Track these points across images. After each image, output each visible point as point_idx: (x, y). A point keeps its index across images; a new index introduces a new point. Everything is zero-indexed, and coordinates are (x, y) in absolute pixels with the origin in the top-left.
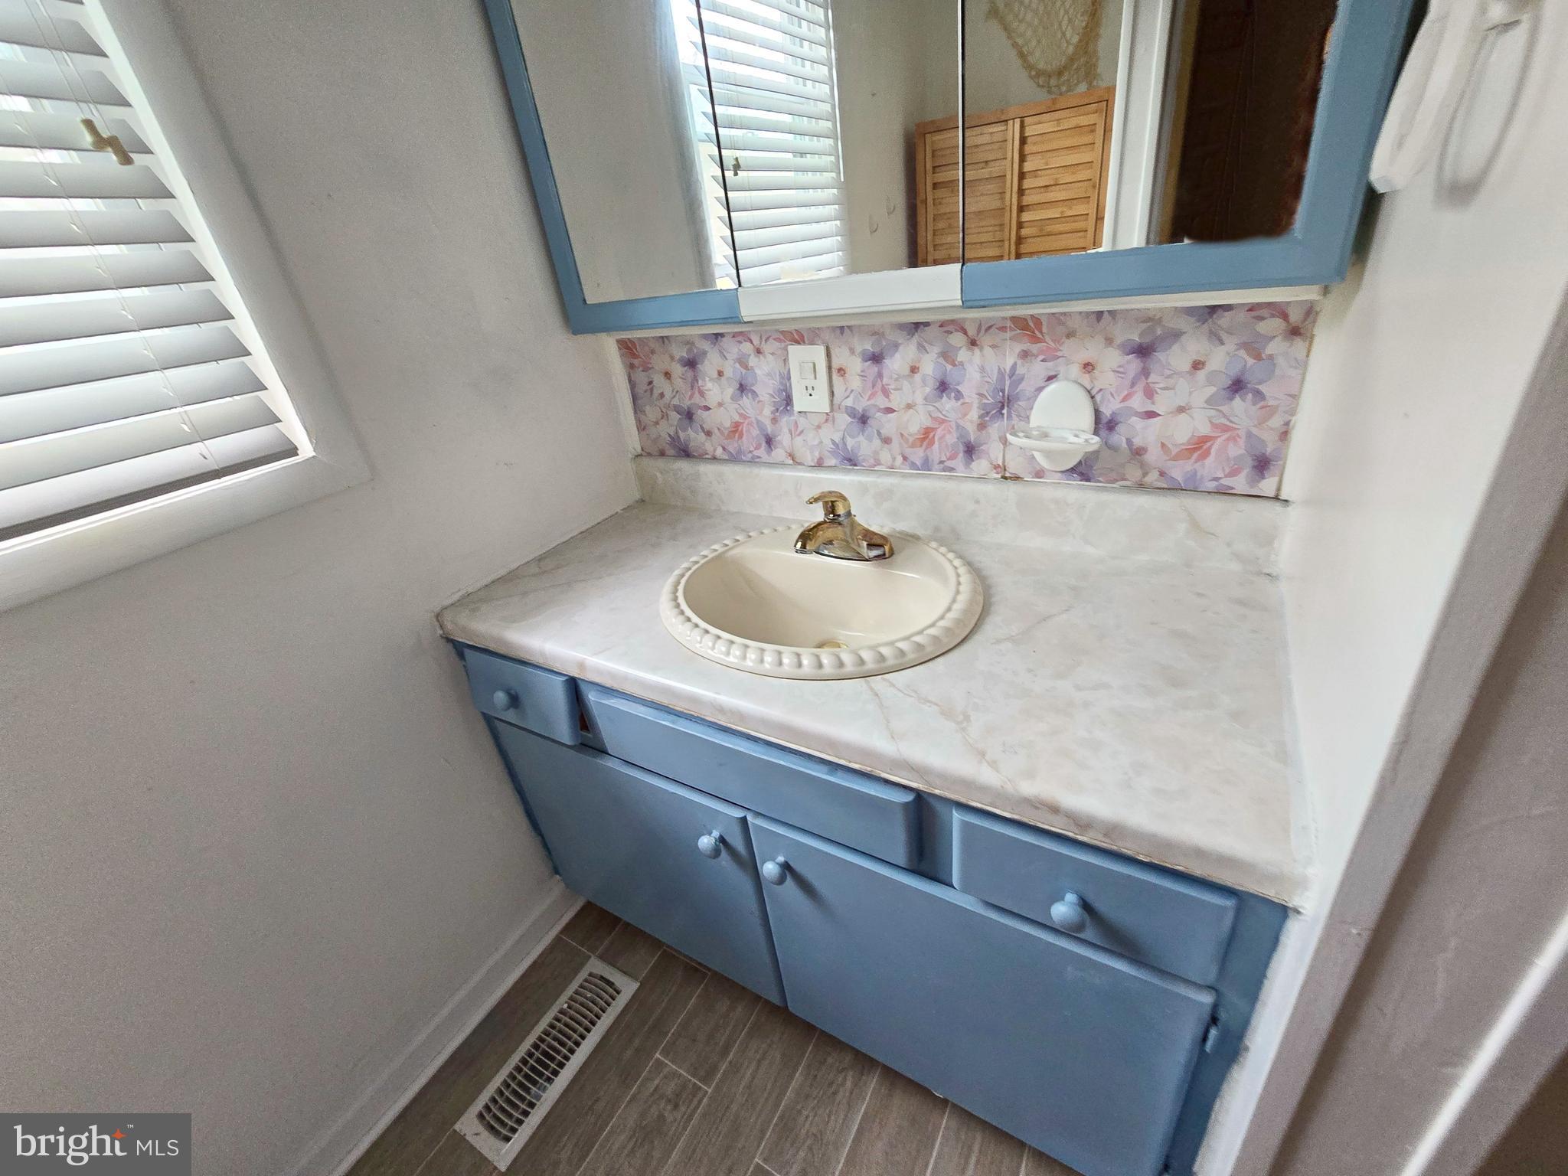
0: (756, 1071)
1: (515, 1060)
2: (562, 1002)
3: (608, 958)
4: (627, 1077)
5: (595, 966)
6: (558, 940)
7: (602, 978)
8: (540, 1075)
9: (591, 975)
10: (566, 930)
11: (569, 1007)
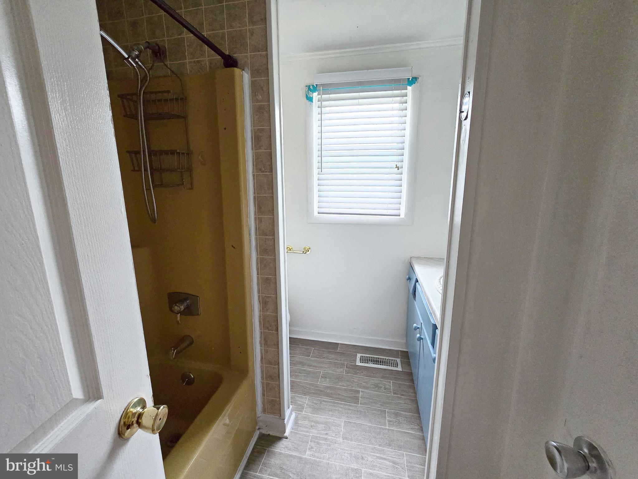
0: (403, 403)
1: (372, 356)
2: (387, 358)
3: (401, 362)
4: (383, 377)
5: (399, 360)
6: (398, 351)
7: (397, 363)
8: (373, 362)
9: (396, 360)
10: (401, 351)
11: (387, 360)
